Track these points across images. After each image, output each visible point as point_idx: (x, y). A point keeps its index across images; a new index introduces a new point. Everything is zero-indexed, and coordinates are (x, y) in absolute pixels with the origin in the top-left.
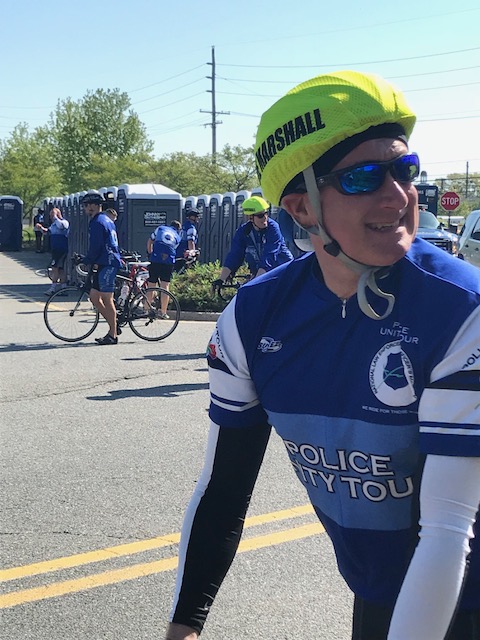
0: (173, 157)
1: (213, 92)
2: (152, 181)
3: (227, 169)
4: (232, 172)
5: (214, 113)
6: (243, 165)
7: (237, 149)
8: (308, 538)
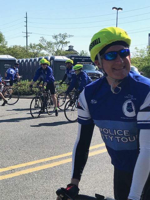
0: (14, 47)
1: (26, 26)
2: (7, 54)
3: (31, 51)
4: (32, 52)
5: (27, 33)
6: (36, 49)
7: (34, 44)
8: (55, 166)
